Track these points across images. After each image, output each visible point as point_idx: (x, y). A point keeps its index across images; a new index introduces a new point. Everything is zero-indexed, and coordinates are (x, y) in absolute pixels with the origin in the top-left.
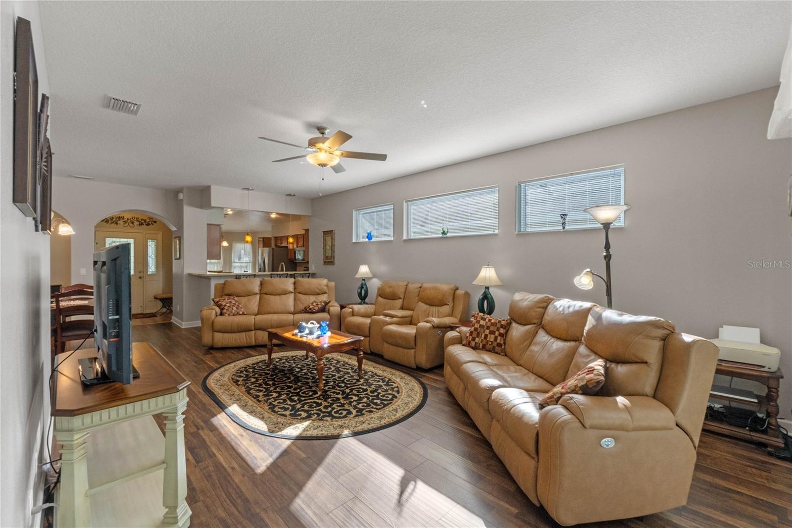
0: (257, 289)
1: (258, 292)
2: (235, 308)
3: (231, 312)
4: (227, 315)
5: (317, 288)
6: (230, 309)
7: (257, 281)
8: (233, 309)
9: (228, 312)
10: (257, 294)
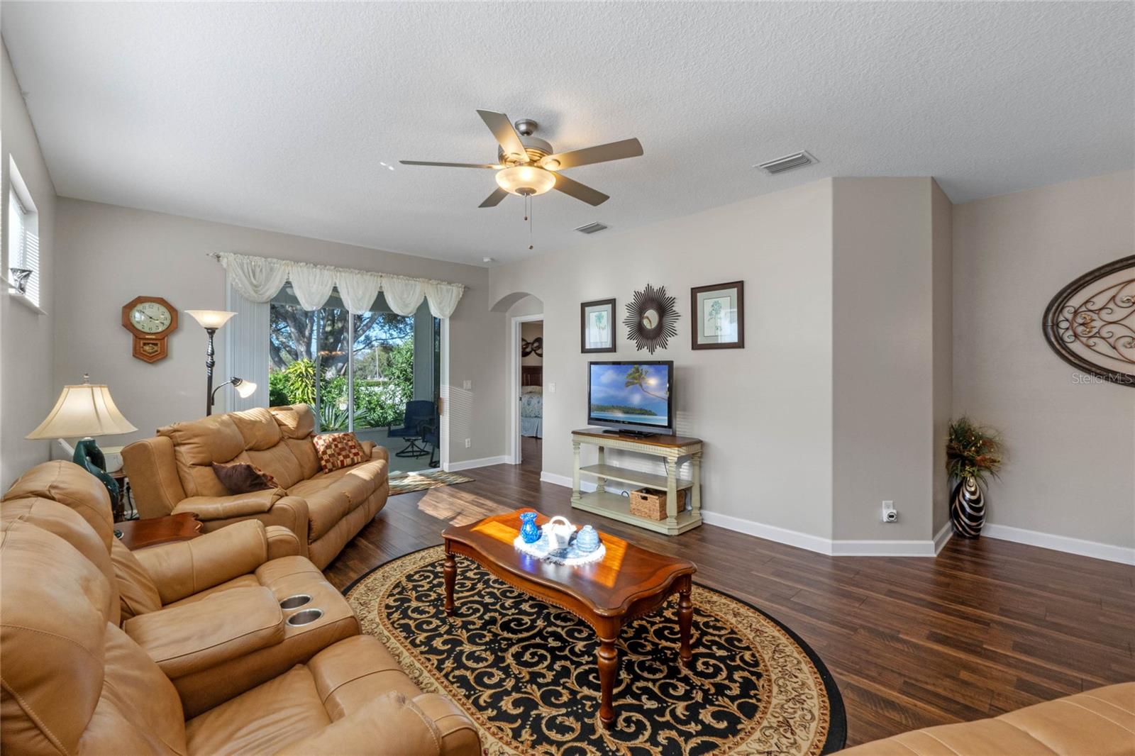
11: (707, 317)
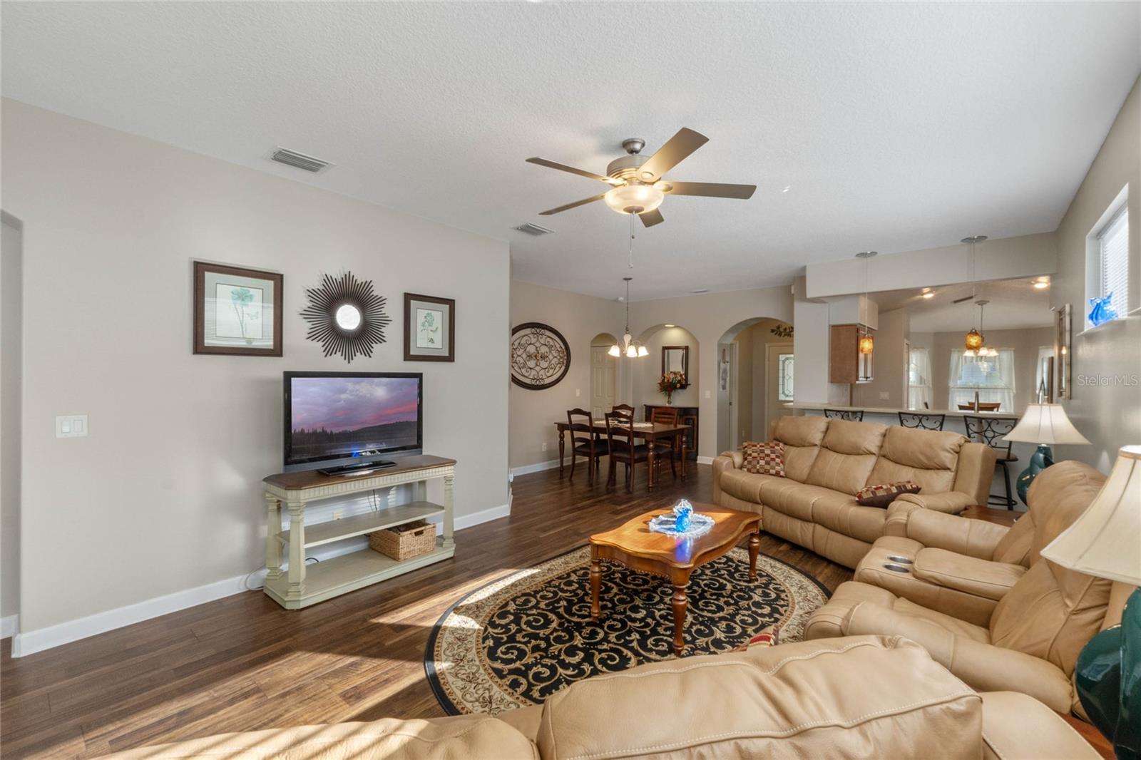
0: (817, 437)
1: (817, 443)
2: (762, 462)
3: (755, 467)
4: (745, 470)
5: (922, 453)
6: (754, 462)
7: (822, 423)
8: (758, 463)
9: (749, 467)
10: (816, 445)
11: (420, 328)
